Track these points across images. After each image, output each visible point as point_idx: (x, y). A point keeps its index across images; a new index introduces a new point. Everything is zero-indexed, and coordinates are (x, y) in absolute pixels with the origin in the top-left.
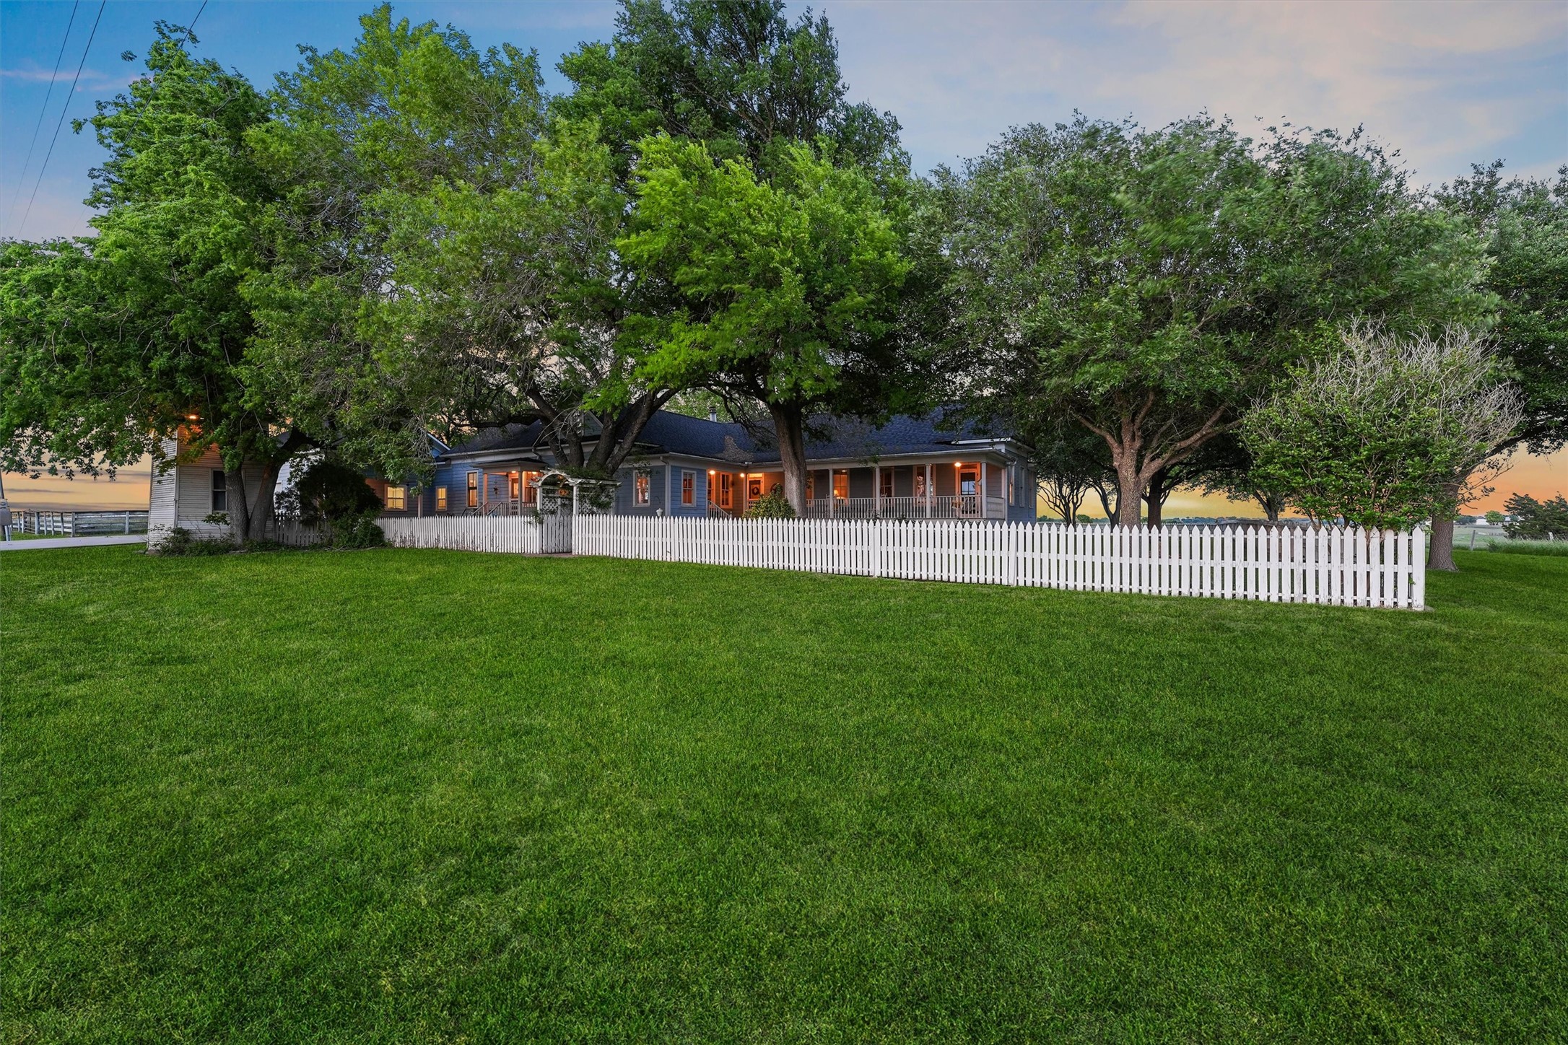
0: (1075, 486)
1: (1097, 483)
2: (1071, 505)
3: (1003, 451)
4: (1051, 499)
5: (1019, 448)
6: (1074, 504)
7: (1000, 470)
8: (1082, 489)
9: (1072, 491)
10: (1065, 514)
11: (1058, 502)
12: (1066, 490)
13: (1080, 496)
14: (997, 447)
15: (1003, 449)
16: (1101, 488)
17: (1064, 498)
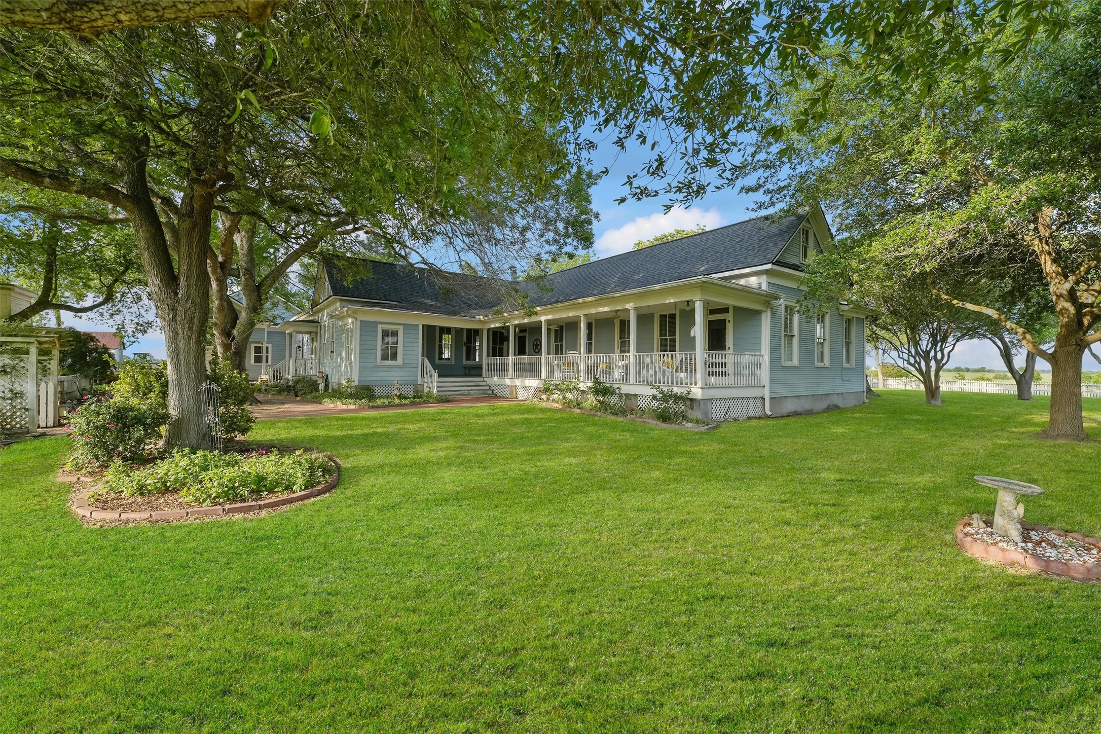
3: (764, 285)
15: (763, 281)
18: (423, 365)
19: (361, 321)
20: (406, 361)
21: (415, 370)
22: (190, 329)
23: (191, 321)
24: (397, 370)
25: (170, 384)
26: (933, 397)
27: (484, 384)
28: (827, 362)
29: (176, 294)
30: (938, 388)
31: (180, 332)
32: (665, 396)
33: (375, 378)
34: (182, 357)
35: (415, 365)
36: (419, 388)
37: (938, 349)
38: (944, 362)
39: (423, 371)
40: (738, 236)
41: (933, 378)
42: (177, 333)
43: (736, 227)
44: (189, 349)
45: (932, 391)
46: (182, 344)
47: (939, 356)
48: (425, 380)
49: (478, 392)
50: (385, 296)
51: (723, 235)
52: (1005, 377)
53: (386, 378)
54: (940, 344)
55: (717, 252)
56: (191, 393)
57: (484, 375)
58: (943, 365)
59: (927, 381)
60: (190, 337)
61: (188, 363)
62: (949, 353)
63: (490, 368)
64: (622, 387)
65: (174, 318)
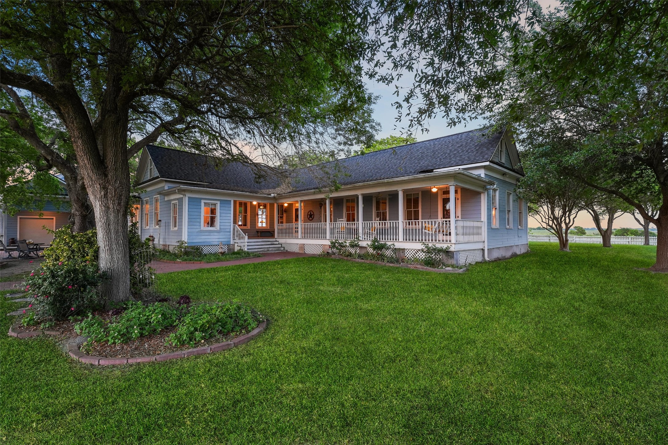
0: (567, 209)
1: (589, 206)
2: (563, 225)
3: (483, 176)
4: (544, 220)
5: (504, 174)
6: (567, 224)
7: (478, 194)
8: (573, 212)
9: (564, 213)
10: (557, 232)
11: (551, 223)
12: (558, 212)
13: (572, 217)
14: (476, 172)
15: (482, 173)
16: (594, 211)
17: (557, 219)
18: (234, 229)
19: (189, 197)
20: (222, 227)
21: (228, 233)
22: (119, 204)
23: (120, 199)
24: (216, 234)
25: (101, 249)
26: (564, 246)
27: (277, 243)
28: (511, 225)
29: (106, 176)
30: (567, 240)
31: (111, 206)
32: (429, 249)
33: (200, 241)
34: (112, 227)
35: (228, 230)
36: (231, 247)
37: (567, 215)
38: (570, 224)
39: (234, 234)
40: (457, 143)
41: (564, 235)
42: (108, 208)
43: (454, 137)
44: (118, 220)
45: (564, 243)
46: (112, 217)
47: (567, 221)
48: (236, 241)
49: (274, 249)
50: (199, 179)
51: (445, 142)
52: (597, 235)
53: (208, 240)
54: (568, 213)
55: (445, 153)
56: (120, 256)
57: (276, 236)
58: (570, 226)
59: (560, 237)
60: (118, 211)
61: (117, 232)
62: (573, 219)
63: (281, 232)
64: (395, 244)
65: (106, 195)
